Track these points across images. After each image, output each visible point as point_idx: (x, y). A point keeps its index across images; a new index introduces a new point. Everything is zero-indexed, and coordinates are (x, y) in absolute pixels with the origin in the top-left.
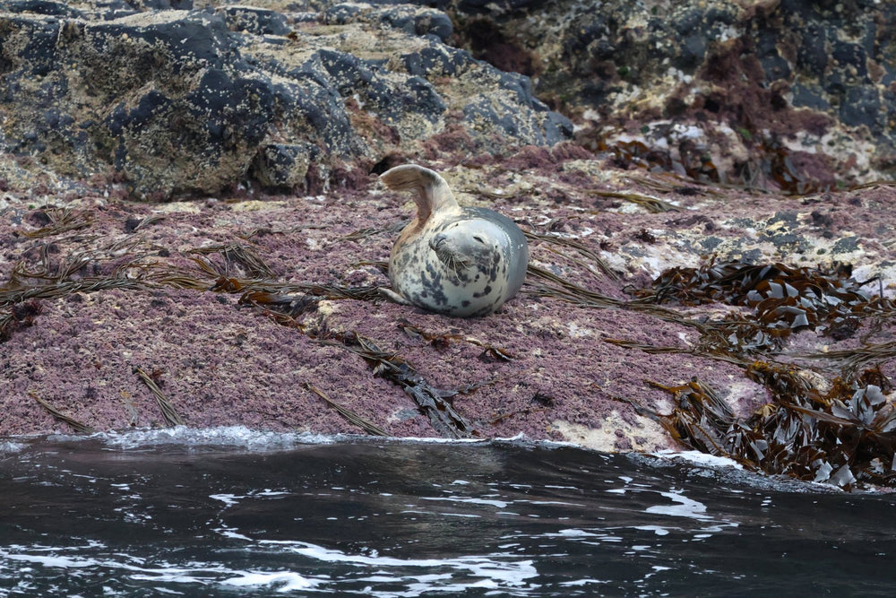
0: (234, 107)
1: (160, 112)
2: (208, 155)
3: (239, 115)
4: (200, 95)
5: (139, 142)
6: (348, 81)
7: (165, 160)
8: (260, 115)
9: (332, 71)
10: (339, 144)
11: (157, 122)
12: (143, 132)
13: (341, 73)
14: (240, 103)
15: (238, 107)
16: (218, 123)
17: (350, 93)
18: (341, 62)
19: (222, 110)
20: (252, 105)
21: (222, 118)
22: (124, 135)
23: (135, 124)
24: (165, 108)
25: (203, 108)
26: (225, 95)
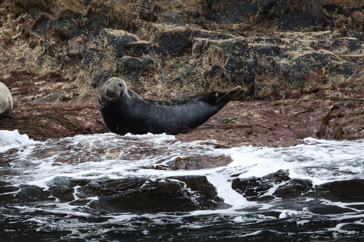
0: (239, 70)
1: (218, 71)
2: (232, 86)
3: (241, 73)
4: (227, 66)
5: (213, 81)
6: (320, 63)
7: (221, 88)
8: (247, 73)
9: (316, 60)
10: (295, 84)
11: (218, 75)
12: (214, 78)
13: (319, 60)
14: (241, 69)
15: (240, 70)
16: (233, 75)
17: (321, 67)
18: (319, 57)
19: (234, 71)
20: (245, 70)
21: (235, 74)
22: (207, 79)
23: (210, 75)
24: (219, 70)
25: (228, 70)
26: (235, 66)
